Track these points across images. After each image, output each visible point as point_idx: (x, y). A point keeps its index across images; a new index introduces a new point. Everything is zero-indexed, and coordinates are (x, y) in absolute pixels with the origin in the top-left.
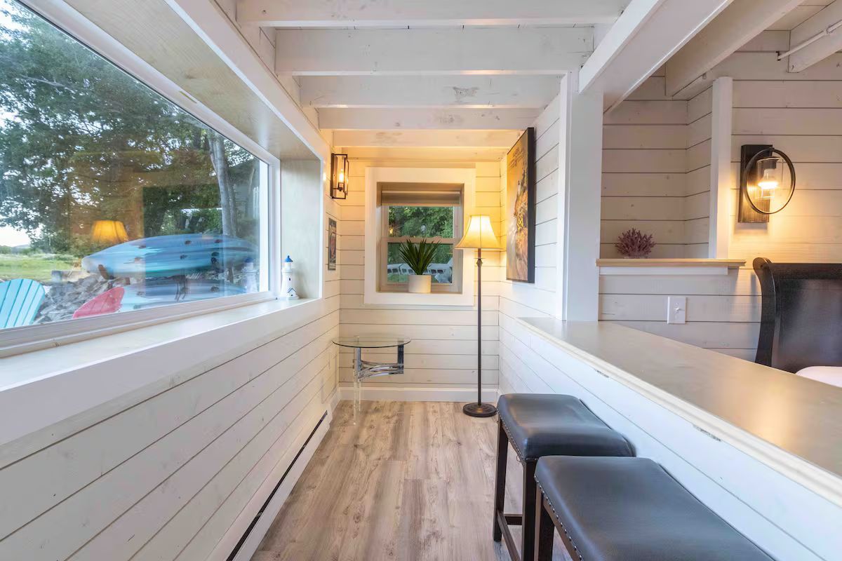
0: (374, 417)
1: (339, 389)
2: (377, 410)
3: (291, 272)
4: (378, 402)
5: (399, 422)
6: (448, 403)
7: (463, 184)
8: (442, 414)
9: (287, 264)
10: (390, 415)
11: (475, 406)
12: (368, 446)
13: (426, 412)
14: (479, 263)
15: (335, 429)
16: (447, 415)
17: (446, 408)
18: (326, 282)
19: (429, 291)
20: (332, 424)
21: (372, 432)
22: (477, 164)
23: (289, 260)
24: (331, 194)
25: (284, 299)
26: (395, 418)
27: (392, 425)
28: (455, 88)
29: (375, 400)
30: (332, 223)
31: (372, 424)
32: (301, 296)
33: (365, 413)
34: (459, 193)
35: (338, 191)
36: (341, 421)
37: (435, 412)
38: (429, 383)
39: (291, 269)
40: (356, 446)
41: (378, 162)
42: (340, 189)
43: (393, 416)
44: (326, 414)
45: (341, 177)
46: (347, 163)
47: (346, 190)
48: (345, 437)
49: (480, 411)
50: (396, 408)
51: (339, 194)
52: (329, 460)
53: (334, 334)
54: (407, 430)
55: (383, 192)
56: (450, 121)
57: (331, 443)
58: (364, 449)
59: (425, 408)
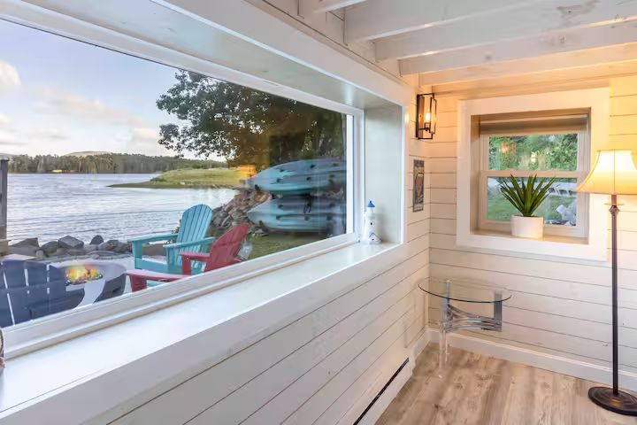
0: (465, 372)
1: (429, 330)
2: (469, 365)
3: (372, 217)
4: (472, 353)
5: (494, 388)
6: (566, 377)
7: (590, 108)
8: (555, 391)
9: (369, 209)
10: (484, 374)
11: (609, 394)
12: (451, 412)
13: (533, 383)
14: (614, 210)
15: (418, 378)
16: (562, 395)
17: (563, 384)
18: (409, 224)
19: (541, 235)
20: (415, 371)
21: (459, 393)
22: (613, 80)
23: (371, 205)
24: (417, 136)
25: (365, 244)
26: (490, 382)
27: (484, 390)
28: (560, 8)
29: (470, 350)
30: (419, 164)
31: (461, 382)
32: (383, 240)
33: (455, 365)
34: (585, 116)
35: (424, 131)
36: (427, 369)
37: (545, 385)
38: (538, 346)
39: (373, 214)
40: (437, 407)
41: (472, 94)
42: (427, 129)
43: (487, 378)
44: (407, 361)
45: (427, 117)
46: (433, 103)
47: (432, 130)
48: (427, 391)
49: (616, 403)
50: (493, 367)
51: (426, 134)
52: (405, 415)
53: (423, 273)
54: (503, 405)
55: (482, 122)
56: (561, 43)
57: (410, 395)
58: (445, 415)
59: (532, 375)
